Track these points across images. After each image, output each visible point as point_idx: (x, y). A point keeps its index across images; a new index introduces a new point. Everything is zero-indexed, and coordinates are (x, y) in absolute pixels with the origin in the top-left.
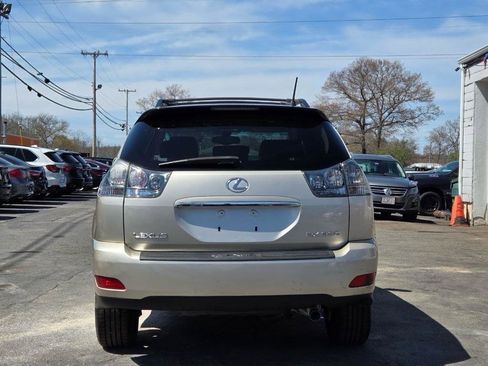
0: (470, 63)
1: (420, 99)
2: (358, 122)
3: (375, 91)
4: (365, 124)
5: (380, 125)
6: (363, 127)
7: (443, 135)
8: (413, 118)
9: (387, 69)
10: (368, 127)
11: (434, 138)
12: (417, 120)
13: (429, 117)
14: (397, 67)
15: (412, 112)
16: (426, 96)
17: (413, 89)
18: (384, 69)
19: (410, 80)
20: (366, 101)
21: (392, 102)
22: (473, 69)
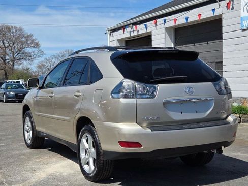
0: (114, 30)
1: (33, 47)
2: (2, 58)
3: (10, 42)
4: (5, 60)
5: (13, 60)
6: (4, 61)
7: (43, 65)
8: (30, 57)
9: (16, 31)
10: (7, 61)
11: (39, 67)
12: (32, 58)
13: (39, 56)
14: (21, 30)
15: (30, 53)
16: (37, 45)
17: (29, 42)
18: (14, 31)
19: (28, 37)
20: (6, 48)
21: (19, 48)
22: (115, 33)
